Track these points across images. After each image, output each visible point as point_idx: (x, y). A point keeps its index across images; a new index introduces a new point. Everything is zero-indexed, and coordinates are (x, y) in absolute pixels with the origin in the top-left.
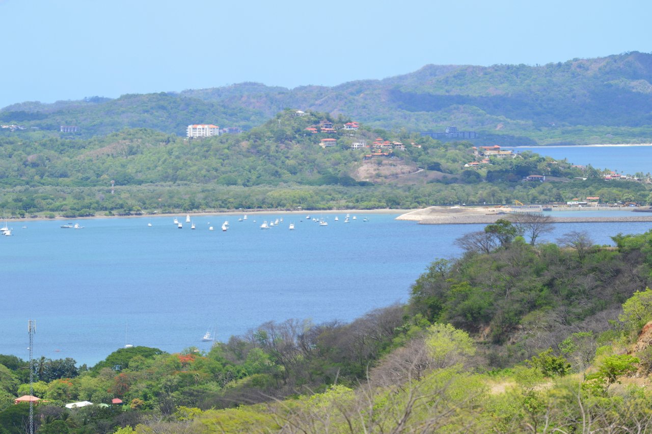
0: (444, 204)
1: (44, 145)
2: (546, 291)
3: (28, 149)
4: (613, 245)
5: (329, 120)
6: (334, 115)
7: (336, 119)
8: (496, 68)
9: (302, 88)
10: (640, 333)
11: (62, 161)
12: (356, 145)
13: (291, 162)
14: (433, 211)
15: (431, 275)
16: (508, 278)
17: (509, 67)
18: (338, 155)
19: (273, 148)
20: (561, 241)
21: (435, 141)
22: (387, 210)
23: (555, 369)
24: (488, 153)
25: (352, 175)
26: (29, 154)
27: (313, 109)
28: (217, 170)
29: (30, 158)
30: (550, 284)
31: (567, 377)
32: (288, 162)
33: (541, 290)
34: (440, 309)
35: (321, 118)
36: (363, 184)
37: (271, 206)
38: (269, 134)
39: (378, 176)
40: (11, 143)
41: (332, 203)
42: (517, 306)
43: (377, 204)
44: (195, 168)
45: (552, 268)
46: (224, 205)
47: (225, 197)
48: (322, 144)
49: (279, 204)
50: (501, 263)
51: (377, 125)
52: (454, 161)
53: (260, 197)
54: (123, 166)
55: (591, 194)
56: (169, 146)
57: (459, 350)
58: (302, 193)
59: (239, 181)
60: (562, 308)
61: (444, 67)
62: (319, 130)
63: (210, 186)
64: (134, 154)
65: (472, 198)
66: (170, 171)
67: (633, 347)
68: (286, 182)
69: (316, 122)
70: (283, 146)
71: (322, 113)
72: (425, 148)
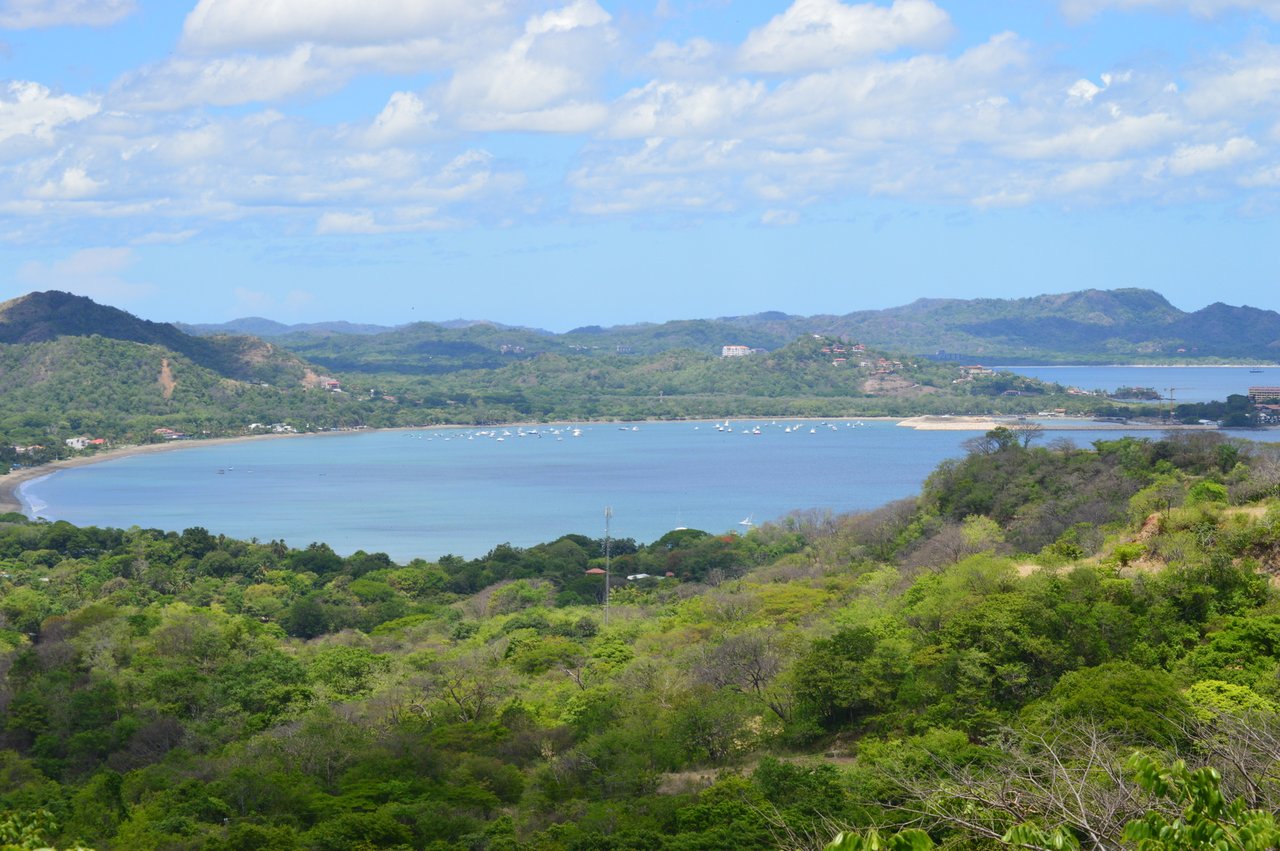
0: (937, 414)
1: (604, 362)
2: (1037, 487)
3: (591, 365)
4: (1093, 450)
5: (840, 343)
6: (845, 339)
7: (846, 342)
8: (978, 302)
9: (817, 317)
10: (1144, 524)
11: (619, 375)
12: (863, 364)
13: (809, 378)
14: (927, 419)
15: (939, 473)
16: (1005, 475)
17: (988, 301)
18: (848, 372)
19: (794, 366)
20: (1049, 445)
21: (928, 362)
22: (889, 418)
23: (1068, 554)
24: (972, 371)
25: (859, 390)
26: (592, 368)
27: (826, 334)
28: (747, 384)
29: (594, 372)
30: (1041, 482)
31: (1079, 562)
32: (806, 377)
33: (1033, 487)
34: (948, 501)
35: (834, 342)
36: (868, 396)
37: (793, 414)
38: (790, 354)
39: (882, 389)
40: (577, 360)
41: (843, 412)
42: (1013, 499)
43: (881, 413)
44: (729, 382)
45: (1043, 467)
46: (754, 413)
47: (754, 406)
48: (834, 363)
49: (800, 413)
50: (1000, 463)
51: (879, 348)
52: (944, 378)
53: (784, 406)
54: (669, 379)
55: (1058, 406)
56: (708, 364)
57: (991, 538)
58: (819, 404)
59: (766, 393)
60: (1051, 502)
61: (934, 300)
62: (832, 351)
63: (742, 396)
64: (679, 369)
65: (959, 409)
66: (709, 384)
67: (1138, 536)
68: (804, 394)
69: (830, 345)
70: (802, 364)
71: (835, 337)
72: (920, 367)
